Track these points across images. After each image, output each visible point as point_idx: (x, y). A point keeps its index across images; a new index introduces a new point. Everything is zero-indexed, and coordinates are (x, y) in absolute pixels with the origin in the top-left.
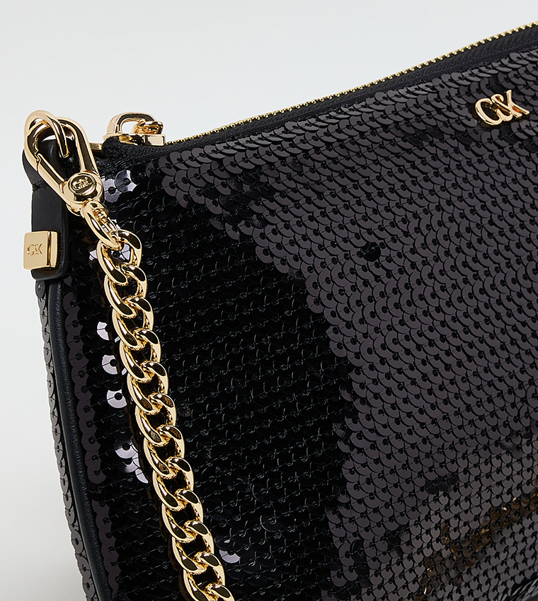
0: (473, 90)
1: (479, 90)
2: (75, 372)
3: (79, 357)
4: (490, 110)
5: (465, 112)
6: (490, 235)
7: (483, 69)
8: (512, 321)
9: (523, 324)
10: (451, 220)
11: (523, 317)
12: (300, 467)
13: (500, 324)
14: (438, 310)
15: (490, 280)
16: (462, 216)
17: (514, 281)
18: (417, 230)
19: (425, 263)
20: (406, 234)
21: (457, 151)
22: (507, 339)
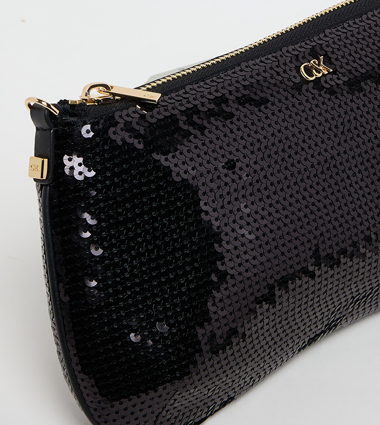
0: (300, 57)
1: (304, 57)
4: (309, 71)
5: (294, 73)
6: (302, 149)
7: (308, 42)
8: (312, 200)
9: (319, 201)
10: (280, 141)
11: (319, 197)
12: (181, 294)
13: (305, 202)
14: (268, 197)
15: (300, 177)
16: (287, 138)
17: (315, 176)
18: (259, 150)
19: (262, 169)
20: (252, 153)
21: (287, 99)
22: (308, 211)
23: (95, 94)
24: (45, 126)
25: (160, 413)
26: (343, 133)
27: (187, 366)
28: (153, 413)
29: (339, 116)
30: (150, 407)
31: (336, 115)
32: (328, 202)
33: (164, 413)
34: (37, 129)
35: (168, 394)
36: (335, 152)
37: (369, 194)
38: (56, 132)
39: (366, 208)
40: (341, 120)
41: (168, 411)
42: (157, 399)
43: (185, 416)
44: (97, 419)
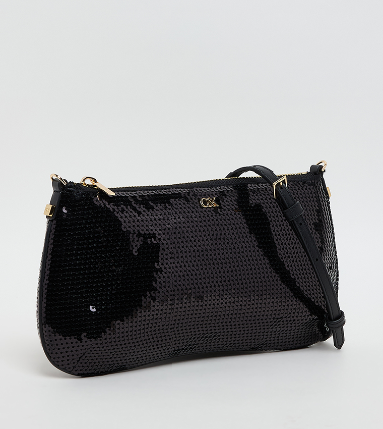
0: (202, 195)
1: (204, 195)
2: (49, 248)
3: (51, 245)
4: (205, 202)
5: (197, 201)
6: (191, 241)
7: (209, 189)
8: (189, 269)
9: (193, 270)
10: (179, 233)
11: (193, 268)
12: (107, 295)
13: (185, 268)
14: (166, 259)
15: (186, 254)
16: (183, 232)
17: (194, 256)
18: (168, 233)
19: (167, 244)
20: (164, 234)
21: (188, 212)
22: (186, 274)
23: (88, 182)
24: (58, 190)
25: (82, 356)
26: (215, 239)
27: (101, 333)
28: (77, 355)
29: (216, 230)
30: (76, 351)
31: (214, 229)
32: (198, 272)
33: (84, 357)
34: (54, 192)
35: (87, 346)
36: (208, 248)
37: (224, 277)
38: (62, 193)
39: (220, 284)
40: (216, 232)
41: (86, 357)
42: (81, 347)
43: (95, 365)
44: (48, 351)
